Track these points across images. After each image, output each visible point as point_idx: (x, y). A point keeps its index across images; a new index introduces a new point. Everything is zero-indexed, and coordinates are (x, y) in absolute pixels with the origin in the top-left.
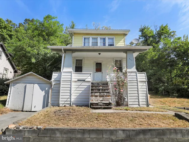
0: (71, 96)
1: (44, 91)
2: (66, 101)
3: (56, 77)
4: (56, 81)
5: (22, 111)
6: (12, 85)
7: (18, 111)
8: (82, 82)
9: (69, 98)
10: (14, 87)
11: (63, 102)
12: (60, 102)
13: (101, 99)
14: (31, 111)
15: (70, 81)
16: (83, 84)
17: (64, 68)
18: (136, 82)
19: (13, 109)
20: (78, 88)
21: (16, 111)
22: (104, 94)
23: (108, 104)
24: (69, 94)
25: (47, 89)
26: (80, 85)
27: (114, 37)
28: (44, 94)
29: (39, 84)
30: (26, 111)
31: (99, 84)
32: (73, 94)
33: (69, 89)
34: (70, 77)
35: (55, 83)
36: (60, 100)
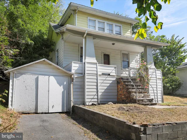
0: (97, 92)
1: (62, 86)
2: (93, 98)
3: (76, 68)
4: (78, 74)
5: (36, 113)
6: (15, 77)
7: (29, 113)
8: (107, 76)
9: (95, 95)
10: (18, 79)
11: (89, 100)
12: (87, 100)
13: (143, 96)
14: (48, 113)
15: (96, 75)
16: (108, 79)
17: (87, 57)
18: (155, 79)
19: (21, 111)
20: (103, 83)
21: (26, 113)
22: (140, 91)
23: (150, 101)
24: (95, 90)
25: (65, 83)
26: (105, 80)
27: (121, 25)
28: (63, 90)
29: (56, 77)
30: (42, 113)
31: (128, 80)
32: (99, 91)
33: (95, 84)
34: (95, 69)
35: (76, 76)
36: (86, 97)
